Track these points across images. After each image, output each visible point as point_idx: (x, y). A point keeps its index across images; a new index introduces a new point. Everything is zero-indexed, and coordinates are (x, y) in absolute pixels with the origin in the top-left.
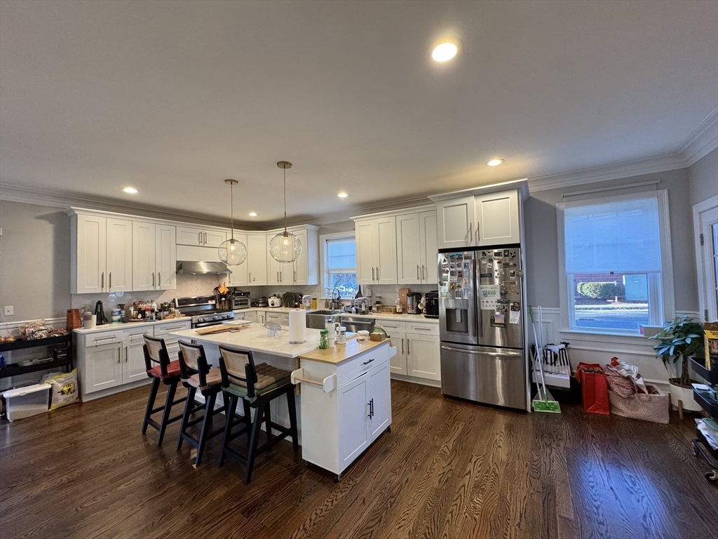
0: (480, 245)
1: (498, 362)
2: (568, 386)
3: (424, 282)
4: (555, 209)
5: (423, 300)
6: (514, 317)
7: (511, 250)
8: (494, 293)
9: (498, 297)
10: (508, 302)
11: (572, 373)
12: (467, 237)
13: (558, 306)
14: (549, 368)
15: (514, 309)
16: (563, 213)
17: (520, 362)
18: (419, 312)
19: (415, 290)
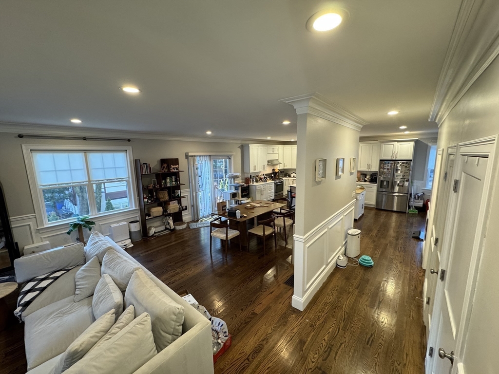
0: (397, 159)
1: (396, 198)
2: (422, 206)
3: (370, 170)
4: (427, 145)
5: (368, 177)
6: (406, 184)
7: (408, 162)
8: (400, 176)
9: (401, 177)
10: (405, 179)
11: (424, 203)
12: (392, 156)
13: (423, 180)
14: (416, 201)
15: (406, 181)
16: (430, 147)
17: (406, 197)
18: (365, 181)
19: (365, 173)
